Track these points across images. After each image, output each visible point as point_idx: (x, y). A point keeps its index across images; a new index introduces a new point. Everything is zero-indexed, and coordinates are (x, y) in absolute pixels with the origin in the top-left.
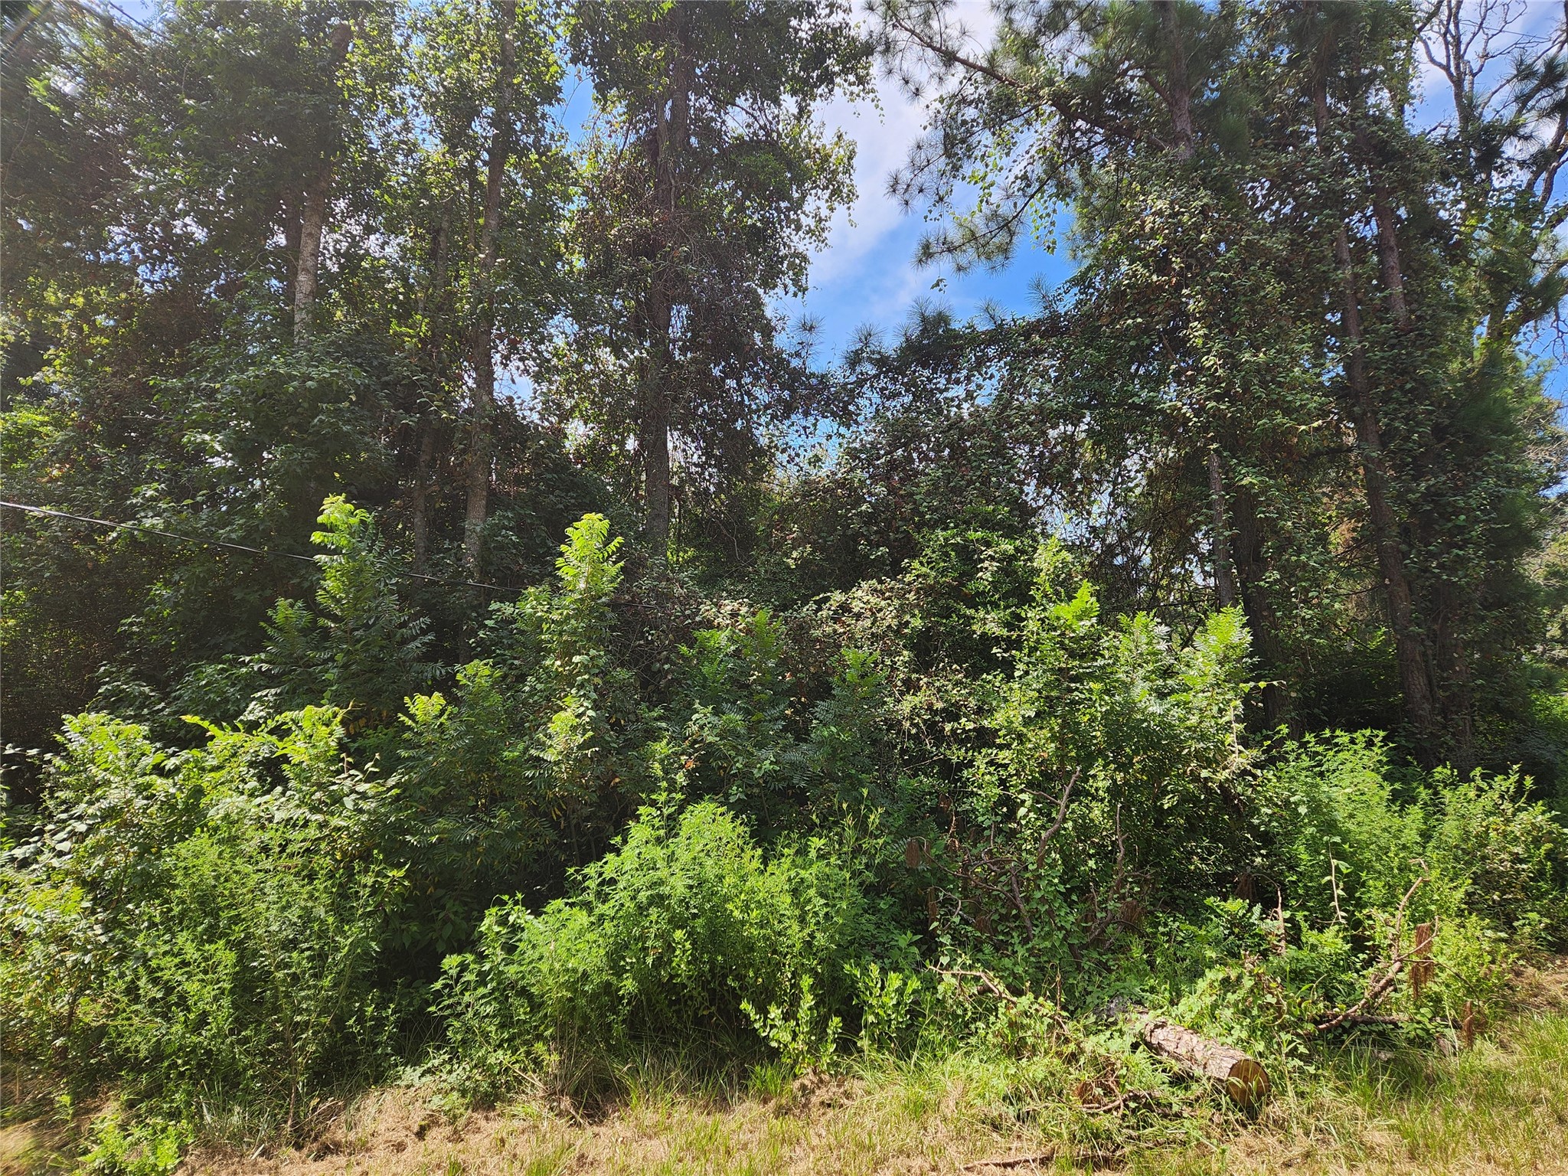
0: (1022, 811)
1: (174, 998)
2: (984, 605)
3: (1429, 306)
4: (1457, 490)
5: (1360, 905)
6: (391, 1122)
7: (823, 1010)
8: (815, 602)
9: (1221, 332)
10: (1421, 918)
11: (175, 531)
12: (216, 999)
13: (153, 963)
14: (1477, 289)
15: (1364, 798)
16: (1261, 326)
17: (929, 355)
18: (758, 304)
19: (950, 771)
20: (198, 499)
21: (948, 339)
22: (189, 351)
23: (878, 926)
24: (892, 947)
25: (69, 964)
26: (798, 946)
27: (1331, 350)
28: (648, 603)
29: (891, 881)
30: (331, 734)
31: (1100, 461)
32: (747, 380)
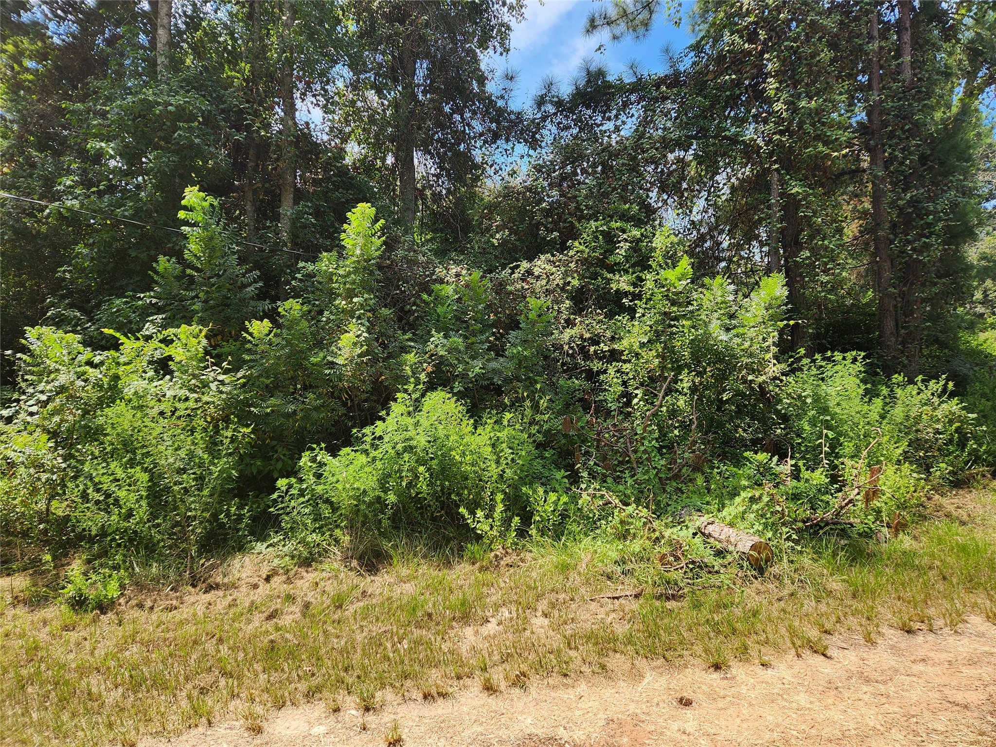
0: (635, 401)
1: (111, 500)
2: (619, 272)
3: (927, 71)
4: (930, 199)
5: (838, 456)
6: (249, 573)
7: (509, 514)
8: (510, 268)
9: (788, 86)
10: (874, 466)
11: (87, 209)
12: (137, 501)
13: (97, 480)
14: (960, 60)
15: (847, 393)
16: (814, 82)
17: (591, 99)
18: (475, 60)
19: (592, 376)
20: (101, 187)
21: (604, 87)
22: (87, 84)
23: (544, 467)
24: (552, 479)
25: (43, 480)
26: (495, 477)
27: (859, 101)
28: (402, 266)
29: (553, 441)
30: (199, 343)
31: (700, 175)
32: (468, 115)
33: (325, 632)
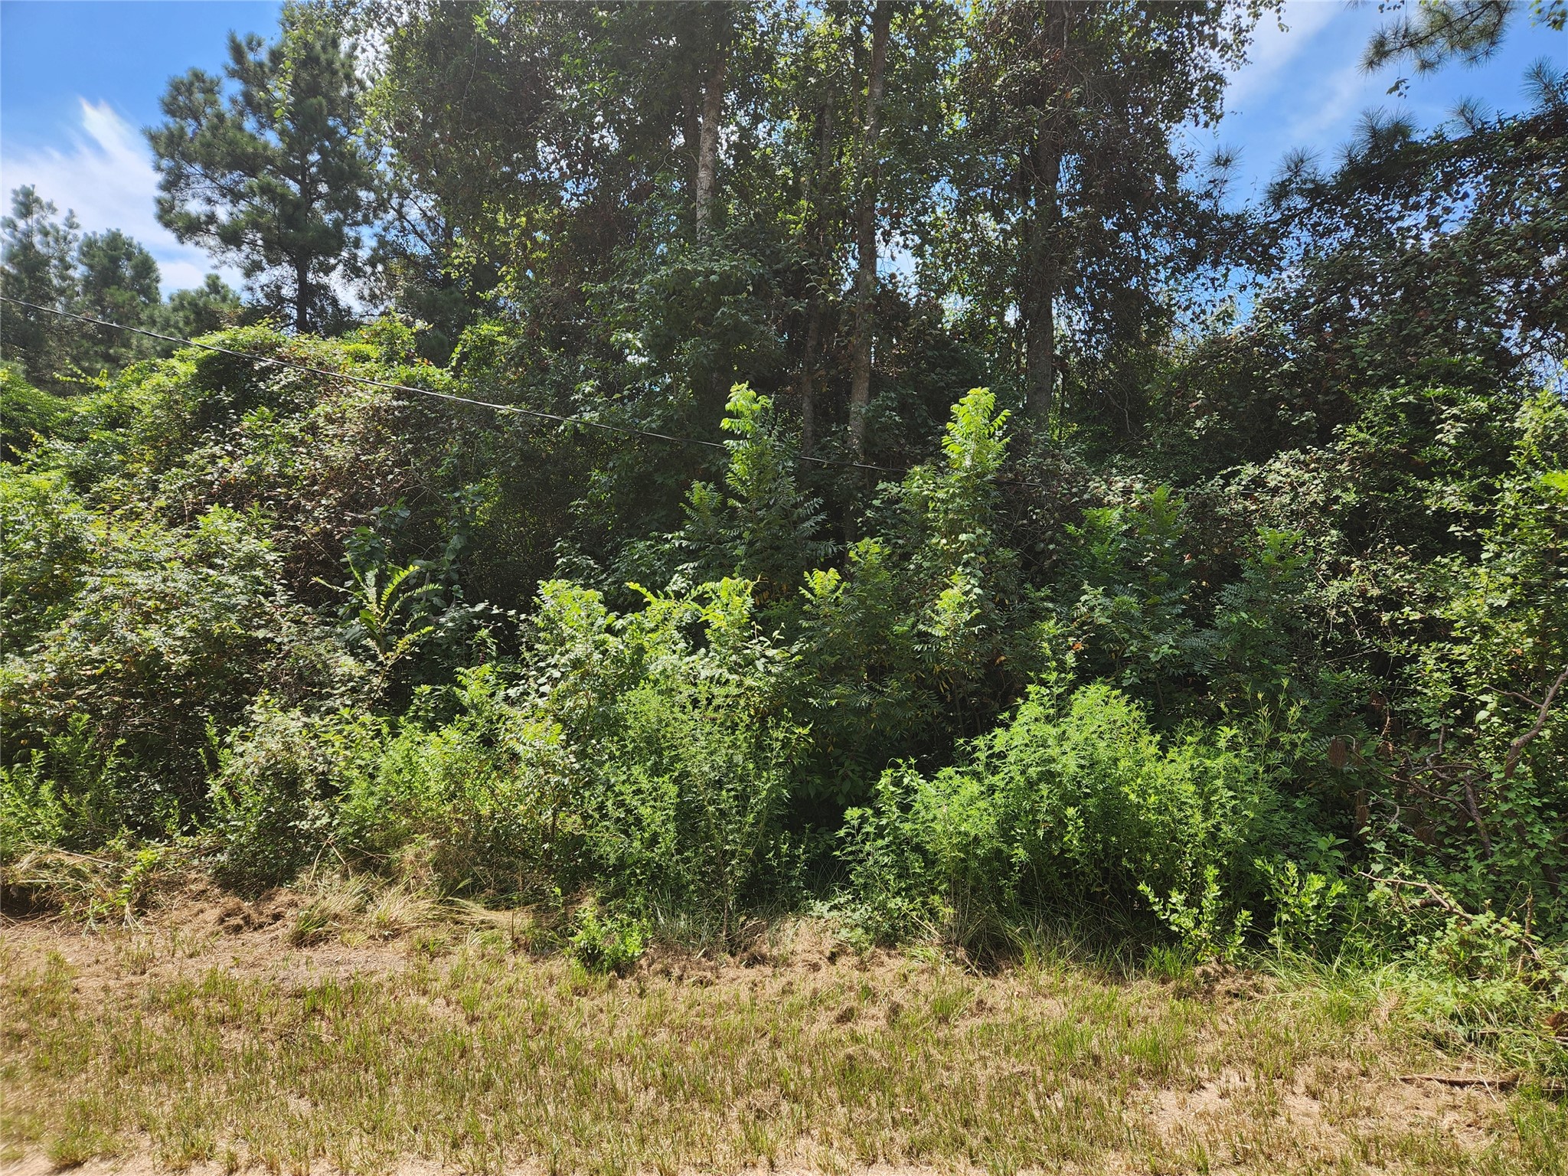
0: (1482, 715)
1: (632, 819)
2: (1443, 476)
6: (807, 946)
7: (1228, 903)
8: (1222, 477)
13: (616, 789)
17: (1379, 178)
18: (1159, 140)
19: (1386, 665)
20: (624, 393)
21: (1407, 154)
22: (612, 256)
23: (1293, 825)
24: (1310, 849)
25: (553, 784)
26: (1202, 836)
28: (1032, 480)
29: (1309, 780)
30: (743, 603)
32: (1146, 230)
33: (927, 1057)
